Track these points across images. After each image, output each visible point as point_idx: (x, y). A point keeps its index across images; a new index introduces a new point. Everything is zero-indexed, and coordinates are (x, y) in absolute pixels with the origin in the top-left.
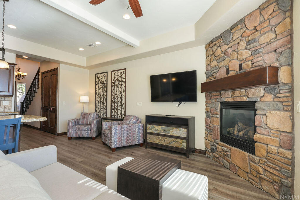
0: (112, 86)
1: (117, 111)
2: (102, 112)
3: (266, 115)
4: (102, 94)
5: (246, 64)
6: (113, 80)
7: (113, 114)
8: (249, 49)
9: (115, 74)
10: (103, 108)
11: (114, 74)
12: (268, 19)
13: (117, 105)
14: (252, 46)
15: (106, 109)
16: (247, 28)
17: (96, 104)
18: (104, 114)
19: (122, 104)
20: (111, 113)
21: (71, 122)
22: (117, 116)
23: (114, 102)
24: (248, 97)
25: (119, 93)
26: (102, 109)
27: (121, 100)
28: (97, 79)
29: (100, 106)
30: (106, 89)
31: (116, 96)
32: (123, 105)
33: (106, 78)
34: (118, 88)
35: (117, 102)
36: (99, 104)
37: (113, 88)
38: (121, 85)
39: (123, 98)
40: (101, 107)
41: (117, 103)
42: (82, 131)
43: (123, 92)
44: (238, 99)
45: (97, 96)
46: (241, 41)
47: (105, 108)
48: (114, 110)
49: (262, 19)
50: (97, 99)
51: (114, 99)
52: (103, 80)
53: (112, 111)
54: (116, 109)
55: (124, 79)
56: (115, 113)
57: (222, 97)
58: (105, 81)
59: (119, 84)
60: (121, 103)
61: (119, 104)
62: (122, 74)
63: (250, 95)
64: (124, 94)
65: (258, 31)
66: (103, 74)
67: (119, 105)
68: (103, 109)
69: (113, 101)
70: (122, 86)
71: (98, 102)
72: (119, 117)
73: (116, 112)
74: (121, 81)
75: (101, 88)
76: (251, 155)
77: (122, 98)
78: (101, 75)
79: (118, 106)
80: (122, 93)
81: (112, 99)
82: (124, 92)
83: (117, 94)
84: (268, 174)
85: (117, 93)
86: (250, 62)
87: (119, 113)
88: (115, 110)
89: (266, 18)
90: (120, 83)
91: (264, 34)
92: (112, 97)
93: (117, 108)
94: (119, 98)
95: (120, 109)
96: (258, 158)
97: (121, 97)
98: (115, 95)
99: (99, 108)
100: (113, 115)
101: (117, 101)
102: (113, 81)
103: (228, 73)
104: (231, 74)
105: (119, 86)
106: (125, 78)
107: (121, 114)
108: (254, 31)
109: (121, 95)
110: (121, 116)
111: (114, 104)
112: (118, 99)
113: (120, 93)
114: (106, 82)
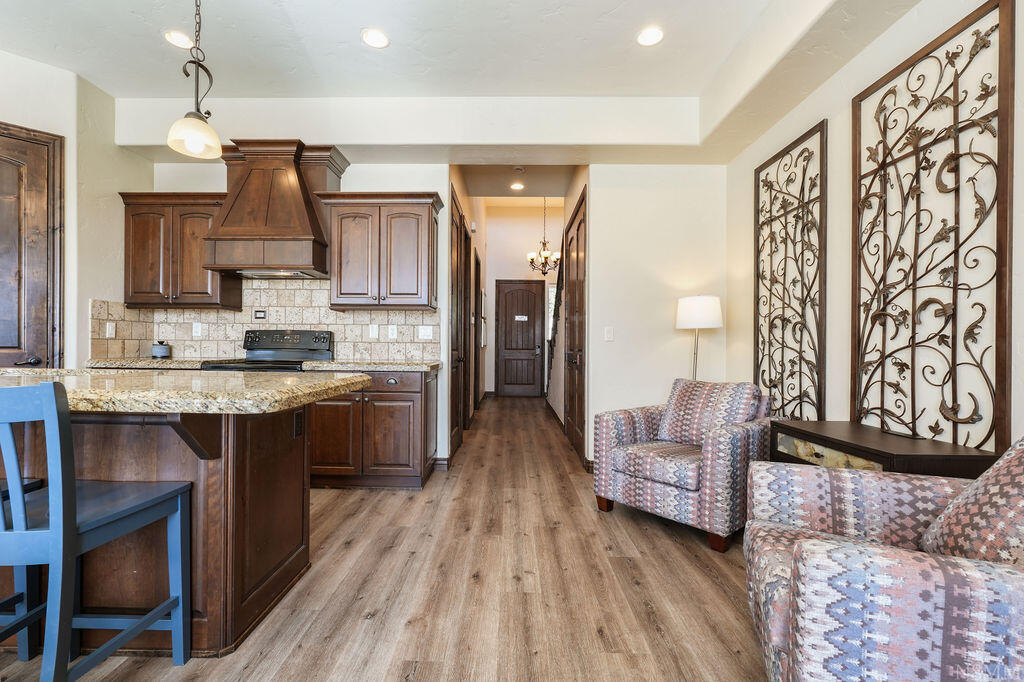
0: (859, 205)
1: (906, 386)
2: (795, 381)
4: (793, 272)
6: (865, 154)
7: (872, 400)
9: (889, 102)
10: (801, 358)
11: (882, 109)
13: (905, 334)
15: (820, 368)
17: (761, 339)
18: (802, 396)
19: (965, 318)
20: (857, 395)
21: (607, 421)
22: (908, 418)
23: (880, 317)
25: (926, 239)
26: (793, 362)
27: (946, 296)
28: (765, 196)
29: (784, 346)
30: (814, 237)
31: (896, 264)
32: (971, 334)
33: (814, 169)
34: (912, 203)
35: (904, 313)
36: (778, 333)
37: (868, 216)
38: (953, 161)
39: (979, 273)
40: (790, 355)
41: (914, 317)
42: (654, 481)
43: (968, 223)
45: (763, 291)
47: (810, 356)
48: (877, 376)
50: (764, 310)
51: (883, 291)
52: (795, 189)
53: (865, 379)
54: (902, 367)
55: (986, 93)
56: (891, 397)
58: (813, 185)
59: (922, 165)
60: (950, 314)
61: (930, 323)
62: (960, 63)
64: (988, 234)
66: (795, 152)
67: (922, 333)
68: (797, 368)
69: (868, 307)
70: (956, 170)
71: (772, 326)
72: (924, 432)
73: (897, 388)
74: (955, 131)
75: (784, 241)
77: (965, 276)
78: (787, 159)
79: (913, 344)
80: (956, 229)
81: (865, 297)
82: (982, 213)
83: (909, 249)
85: (908, 244)
87: (930, 399)
88: (892, 373)
90: (940, 153)
92: (867, 283)
93: (905, 357)
94: (934, 278)
95: (943, 369)
97: (950, 263)
98: (887, 263)
99: (777, 357)
100: (868, 412)
101: (904, 302)
102: (868, 166)
105: (928, 181)
106: (993, 83)
107: (951, 412)
109: (946, 248)
110: (947, 426)
111: (878, 328)
112: (913, 287)
113: (941, 237)
114: (816, 192)
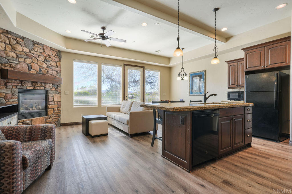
3: (53, 96)
5: (44, 70)
8: (46, 64)
12: (54, 56)
14: (48, 63)
16: (44, 51)
24: (45, 87)
44: (39, 88)
46: (41, 55)
49: (52, 54)
57: (24, 85)
63: (47, 87)
65: (51, 58)
76: (46, 117)
84: (53, 120)
86: (46, 70)
89: (54, 55)
91: (53, 61)
96: (50, 116)
103: (29, 70)
104: (32, 71)
108: (48, 56)
